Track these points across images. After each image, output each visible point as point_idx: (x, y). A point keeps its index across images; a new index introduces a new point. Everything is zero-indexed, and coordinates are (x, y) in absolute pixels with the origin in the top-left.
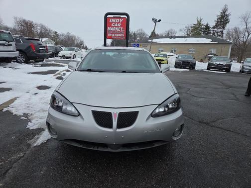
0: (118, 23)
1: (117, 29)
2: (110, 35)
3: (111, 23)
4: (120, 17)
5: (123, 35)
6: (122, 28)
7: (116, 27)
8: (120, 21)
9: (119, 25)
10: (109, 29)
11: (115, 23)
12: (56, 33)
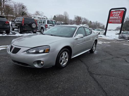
0: (117, 14)
1: (116, 17)
2: (111, 21)
3: (113, 14)
4: (120, 10)
5: (120, 21)
6: (120, 17)
7: (115, 16)
8: (119, 13)
9: (118, 15)
10: (111, 18)
11: (116, 14)
12: (91, 21)
